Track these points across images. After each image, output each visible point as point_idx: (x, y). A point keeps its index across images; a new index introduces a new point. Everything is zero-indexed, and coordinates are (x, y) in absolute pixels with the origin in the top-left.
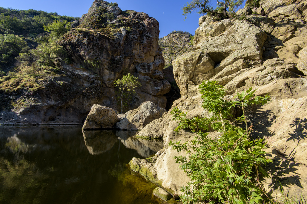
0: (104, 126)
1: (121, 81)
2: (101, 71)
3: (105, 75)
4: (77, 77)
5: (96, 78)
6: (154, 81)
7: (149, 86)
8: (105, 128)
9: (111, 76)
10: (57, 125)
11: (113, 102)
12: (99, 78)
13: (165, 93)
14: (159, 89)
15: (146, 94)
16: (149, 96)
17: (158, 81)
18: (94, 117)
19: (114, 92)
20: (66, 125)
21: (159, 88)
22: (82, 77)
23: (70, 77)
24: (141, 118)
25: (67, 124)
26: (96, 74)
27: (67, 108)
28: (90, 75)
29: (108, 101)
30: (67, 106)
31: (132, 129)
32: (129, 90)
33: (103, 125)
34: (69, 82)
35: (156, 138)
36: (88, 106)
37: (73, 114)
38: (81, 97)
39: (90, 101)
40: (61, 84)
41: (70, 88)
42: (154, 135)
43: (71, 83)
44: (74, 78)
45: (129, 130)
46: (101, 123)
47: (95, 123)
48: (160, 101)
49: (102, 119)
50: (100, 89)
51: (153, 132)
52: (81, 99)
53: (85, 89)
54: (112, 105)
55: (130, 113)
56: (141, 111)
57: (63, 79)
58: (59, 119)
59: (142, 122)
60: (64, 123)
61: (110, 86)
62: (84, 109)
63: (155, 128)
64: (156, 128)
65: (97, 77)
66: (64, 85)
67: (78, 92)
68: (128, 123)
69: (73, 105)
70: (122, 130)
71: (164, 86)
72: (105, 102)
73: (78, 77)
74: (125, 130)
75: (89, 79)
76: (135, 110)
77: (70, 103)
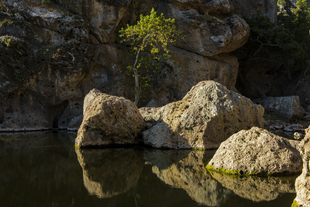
0: (118, 140)
1: (135, 29)
2: (87, 6)
3: (94, 15)
4: (35, 23)
5: (77, 25)
6: (209, 22)
7: (197, 34)
8: (120, 143)
9: (108, 16)
10: (9, 132)
11: (116, 78)
12: (82, 22)
13: (234, 47)
14: (222, 42)
15: (188, 55)
16: (196, 60)
17: (218, 20)
18: (100, 122)
19: (116, 54)
20: (25, 131)
21: (222, 38)
22: (47, 25)
23: (21, 24)
24: (197, 121)
25: (27, 129)
26: (75, 13)
27: (21, 95)
28: (64, 17)
29: (103, 75)
30: (21, 90)
31: (181, 147)
32: (155, 50)
33: (116, 137)
34: (22, 37)
35: (255, 175)
36: (64, 90)
37: (35, 108)
38: (50, 70)
39: (67, 78)
40: (8, 44)
41: (26, 51)
42: (249, 168)
43: (26, 38)
44: (30, 26)
45: (173, 149)
46: (113, 134)
47: (102, 134)
48: (223, 70)
49: (114, 124)
50: (86, 50)
51: (245, 161)
52: (49, 75)
53: (54, 50)
54: (114, 84)
55: (171, 110)
56: (194, 105)
57: (9, 30)
58: (11, 120)
59: (201, 131)
60: (22, 127)
61: (105, 41)
62: (57, 95)
63: (249, 152)
64: (251, 151)
65: (78, 20)
66: (14, 45)
67: (42, 60)
68: (169, 134)
69: (34, 89)
70: (158, 149)
71: (232, 31)
72: (97, 77)
73: (38, 23)
74: (163, 149)
75: (62, 28)
76: (180, 101)
77: (28, 84)
